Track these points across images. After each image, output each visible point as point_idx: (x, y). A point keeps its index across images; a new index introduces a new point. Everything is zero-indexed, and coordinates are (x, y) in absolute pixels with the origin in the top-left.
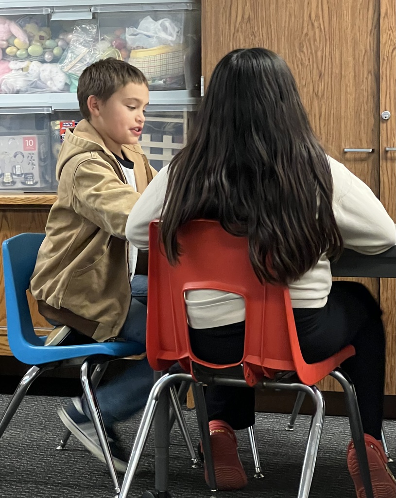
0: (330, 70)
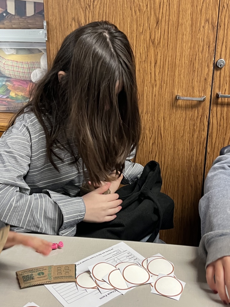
0: (167, 18)
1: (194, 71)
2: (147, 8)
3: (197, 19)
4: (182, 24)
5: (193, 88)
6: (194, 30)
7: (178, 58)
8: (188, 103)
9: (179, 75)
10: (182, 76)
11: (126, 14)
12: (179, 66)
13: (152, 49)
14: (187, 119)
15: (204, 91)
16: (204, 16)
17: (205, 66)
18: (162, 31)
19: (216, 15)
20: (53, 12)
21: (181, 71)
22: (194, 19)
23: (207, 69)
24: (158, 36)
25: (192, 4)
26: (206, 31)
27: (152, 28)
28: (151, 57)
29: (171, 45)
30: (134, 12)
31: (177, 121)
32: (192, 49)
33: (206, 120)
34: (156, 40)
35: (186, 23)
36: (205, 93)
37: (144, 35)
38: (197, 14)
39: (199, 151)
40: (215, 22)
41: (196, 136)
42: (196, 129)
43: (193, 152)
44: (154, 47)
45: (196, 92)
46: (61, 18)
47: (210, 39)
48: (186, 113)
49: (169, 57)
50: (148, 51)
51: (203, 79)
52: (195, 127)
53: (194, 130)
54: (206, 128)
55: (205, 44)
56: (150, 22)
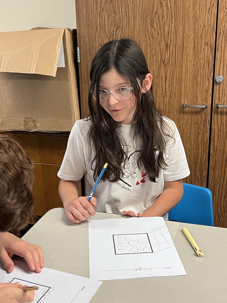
1: (197, 84)
2: (158, 35)
3: (198, 42)
4: (186, 47)
5: (197, 98)
6: (196, 52)
7: (184, 74)
8: (193, 110)
9: (185, 87)
10: (187, 89)
11: (141, 40)
12: (185, 80)
13: (163, 68)
14: (193, 123)
15: (206, 100)
16: (204, 40)
17: (206, 80)
18: (170, 53)
19: (213, 39)
20: (84, 40)
21: (187, 84)
22: (196, 43)
23: (208, 83)
24: (167, 57)
25: (194, 31)
26: (206, 52)
27: (162, 51)
28: (162, 74)
29: (178, 63)
30: (148, 38)
31: (184, 125)
32: (195, 66)
33: (208, 124)
34: (166, 61)
35: (189, 46)
36: (207, 102)
37: (156, 56)
38: (198, 39)
39: (204, 150)
40: (213, 45)
41: (200, 137)
42: (201, 131)
43: (199, 151)
44: (164, 65)
45: (199, 101)
46: (90, 45)
47: (209, 58)
48: (191, 118)
49: (176, 73)
50: (159, 69)
51: (204, 90)
52: (200, 130)
53: (199, 133)
54: (209, 131)
55: (206, 63)
56: (161, 46)
